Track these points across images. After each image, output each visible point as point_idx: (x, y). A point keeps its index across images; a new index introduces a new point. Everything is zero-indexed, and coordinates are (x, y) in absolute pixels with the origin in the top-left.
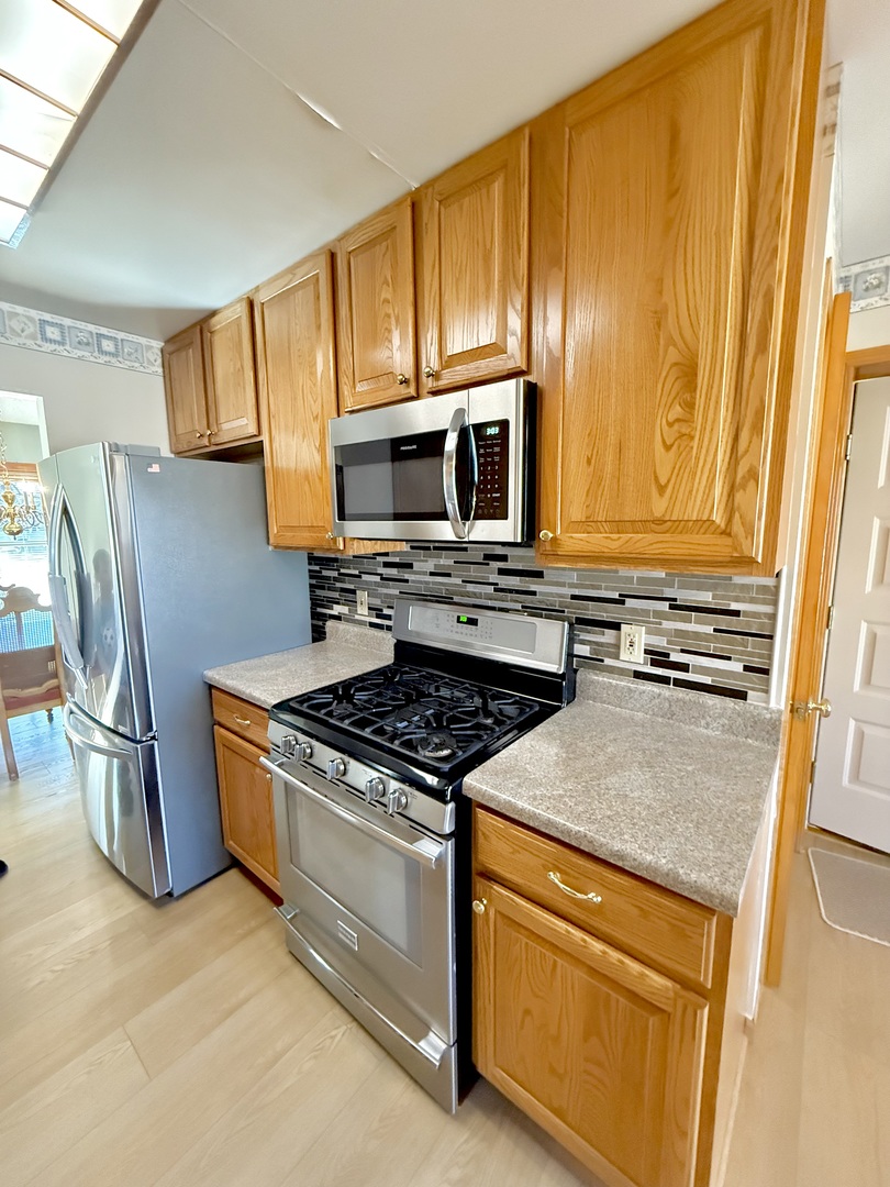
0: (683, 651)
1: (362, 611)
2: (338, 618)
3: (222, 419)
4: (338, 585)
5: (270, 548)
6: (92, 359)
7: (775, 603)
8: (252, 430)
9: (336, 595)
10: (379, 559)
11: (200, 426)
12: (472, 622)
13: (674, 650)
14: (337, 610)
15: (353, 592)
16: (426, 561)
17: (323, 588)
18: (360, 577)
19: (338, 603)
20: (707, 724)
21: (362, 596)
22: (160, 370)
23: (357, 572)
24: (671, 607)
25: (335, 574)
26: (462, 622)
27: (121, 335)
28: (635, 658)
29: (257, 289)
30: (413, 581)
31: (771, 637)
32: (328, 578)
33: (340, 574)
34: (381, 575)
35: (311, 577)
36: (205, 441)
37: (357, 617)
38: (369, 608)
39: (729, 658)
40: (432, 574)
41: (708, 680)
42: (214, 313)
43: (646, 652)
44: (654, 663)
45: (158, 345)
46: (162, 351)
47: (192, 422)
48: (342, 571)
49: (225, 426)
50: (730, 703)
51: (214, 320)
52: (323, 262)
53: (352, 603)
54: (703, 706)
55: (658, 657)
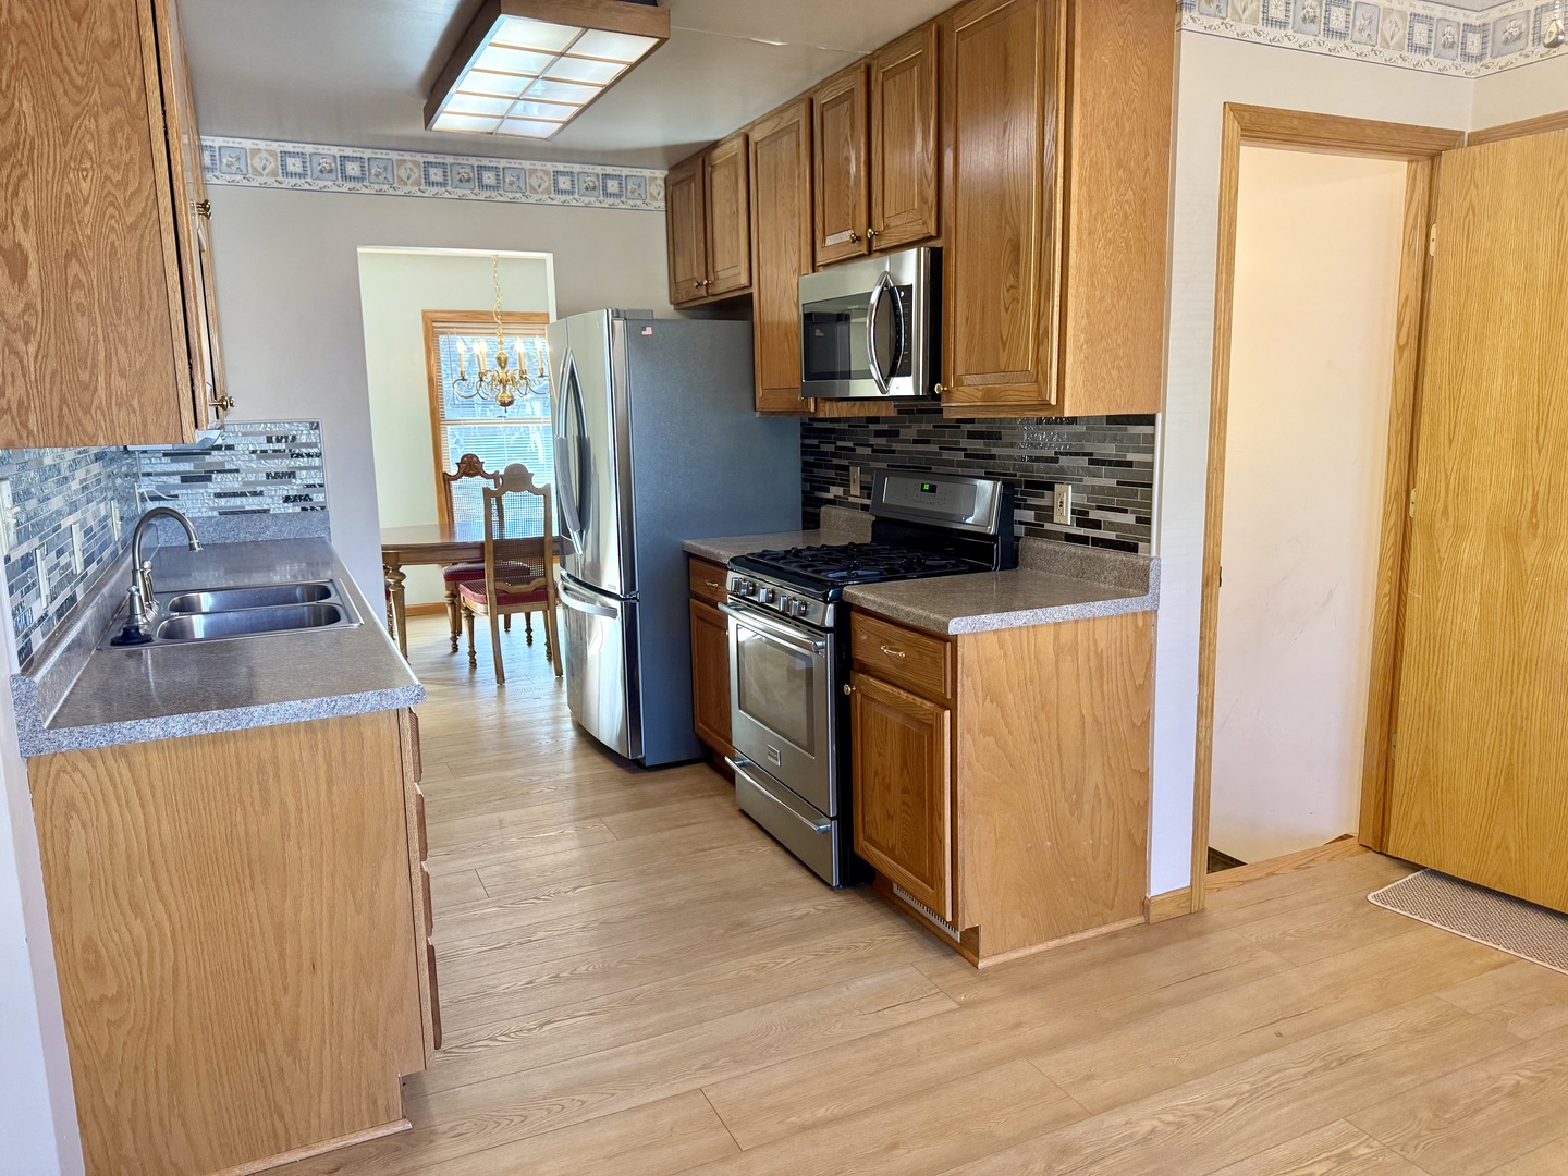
0: (1099, 508)
1: (855, 490)
2: (832, 502)
3: (718, 268)
4: (836, 461)
5: (757, 414)
6: (598, 204)
7: (1152, 451)
8: (744, 280)
9: (832, 473)
10: (873, 427)
11: (698, 273)
12: (933, 489)
13: (1091, 507)
14: (835, 491)
15: (846, 468)
16: (910, 427)
17: (819, 466)
18: (853, 450)
19: (834, 484)
20: (1105, 578)
21: (856, 473)
22: (663, 204)
23: (850, 444)
24: (1092, 462)
25: (831, 448)
26: (926, 491)
27: (625, 171)
28: (1065, 518)
29: (753, 124)
30: (902, 452)
31: (1150, 486)
32: (825, 453)
33: (837, 448)
34: (871, 446)
35: (803, 453)
36: (703, 292)
37: (851, 499)
38: (862, 488)
39: (1125, 511)
40: (916, 442)
41: (1112, 536)
42: (715, 145)
43: (1073, 512)
44: (1080, 523)
45: (661, 174)
46: (666, 180)
47: (691, 269)
48: (840, 444)
49: (721, 275)
50: (1122, 556)
51: (717, 152)
52: (803, 108)
53: (845, 483)
54: (1102, 560)
55: (1081, 518)
